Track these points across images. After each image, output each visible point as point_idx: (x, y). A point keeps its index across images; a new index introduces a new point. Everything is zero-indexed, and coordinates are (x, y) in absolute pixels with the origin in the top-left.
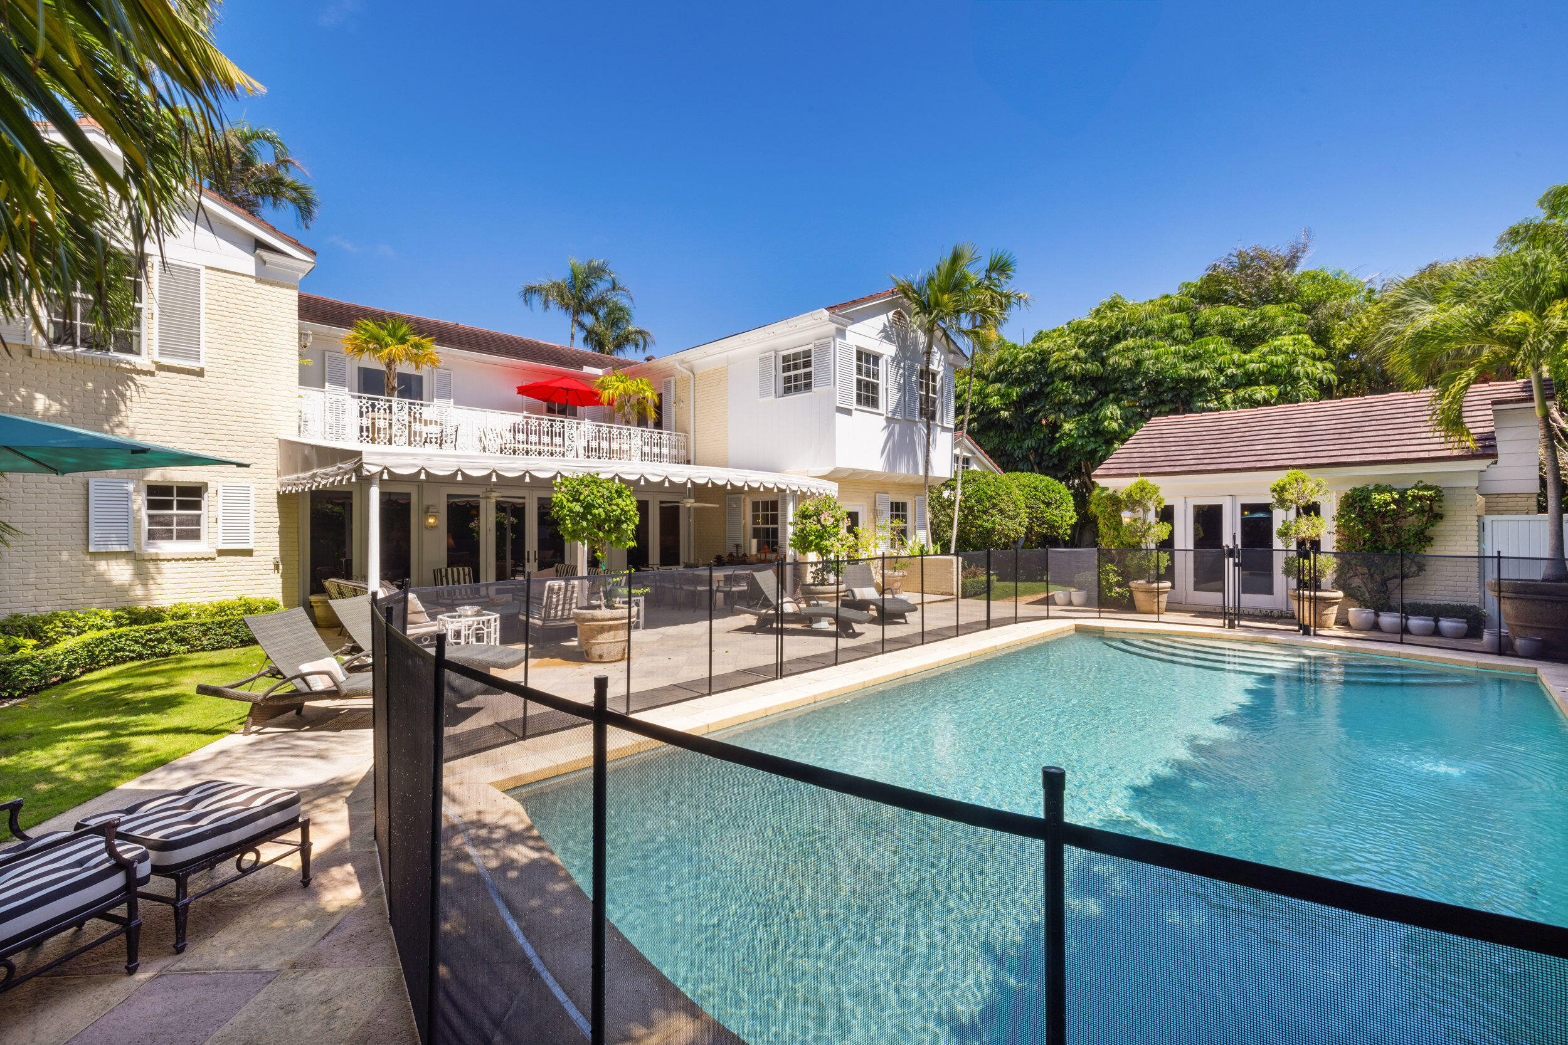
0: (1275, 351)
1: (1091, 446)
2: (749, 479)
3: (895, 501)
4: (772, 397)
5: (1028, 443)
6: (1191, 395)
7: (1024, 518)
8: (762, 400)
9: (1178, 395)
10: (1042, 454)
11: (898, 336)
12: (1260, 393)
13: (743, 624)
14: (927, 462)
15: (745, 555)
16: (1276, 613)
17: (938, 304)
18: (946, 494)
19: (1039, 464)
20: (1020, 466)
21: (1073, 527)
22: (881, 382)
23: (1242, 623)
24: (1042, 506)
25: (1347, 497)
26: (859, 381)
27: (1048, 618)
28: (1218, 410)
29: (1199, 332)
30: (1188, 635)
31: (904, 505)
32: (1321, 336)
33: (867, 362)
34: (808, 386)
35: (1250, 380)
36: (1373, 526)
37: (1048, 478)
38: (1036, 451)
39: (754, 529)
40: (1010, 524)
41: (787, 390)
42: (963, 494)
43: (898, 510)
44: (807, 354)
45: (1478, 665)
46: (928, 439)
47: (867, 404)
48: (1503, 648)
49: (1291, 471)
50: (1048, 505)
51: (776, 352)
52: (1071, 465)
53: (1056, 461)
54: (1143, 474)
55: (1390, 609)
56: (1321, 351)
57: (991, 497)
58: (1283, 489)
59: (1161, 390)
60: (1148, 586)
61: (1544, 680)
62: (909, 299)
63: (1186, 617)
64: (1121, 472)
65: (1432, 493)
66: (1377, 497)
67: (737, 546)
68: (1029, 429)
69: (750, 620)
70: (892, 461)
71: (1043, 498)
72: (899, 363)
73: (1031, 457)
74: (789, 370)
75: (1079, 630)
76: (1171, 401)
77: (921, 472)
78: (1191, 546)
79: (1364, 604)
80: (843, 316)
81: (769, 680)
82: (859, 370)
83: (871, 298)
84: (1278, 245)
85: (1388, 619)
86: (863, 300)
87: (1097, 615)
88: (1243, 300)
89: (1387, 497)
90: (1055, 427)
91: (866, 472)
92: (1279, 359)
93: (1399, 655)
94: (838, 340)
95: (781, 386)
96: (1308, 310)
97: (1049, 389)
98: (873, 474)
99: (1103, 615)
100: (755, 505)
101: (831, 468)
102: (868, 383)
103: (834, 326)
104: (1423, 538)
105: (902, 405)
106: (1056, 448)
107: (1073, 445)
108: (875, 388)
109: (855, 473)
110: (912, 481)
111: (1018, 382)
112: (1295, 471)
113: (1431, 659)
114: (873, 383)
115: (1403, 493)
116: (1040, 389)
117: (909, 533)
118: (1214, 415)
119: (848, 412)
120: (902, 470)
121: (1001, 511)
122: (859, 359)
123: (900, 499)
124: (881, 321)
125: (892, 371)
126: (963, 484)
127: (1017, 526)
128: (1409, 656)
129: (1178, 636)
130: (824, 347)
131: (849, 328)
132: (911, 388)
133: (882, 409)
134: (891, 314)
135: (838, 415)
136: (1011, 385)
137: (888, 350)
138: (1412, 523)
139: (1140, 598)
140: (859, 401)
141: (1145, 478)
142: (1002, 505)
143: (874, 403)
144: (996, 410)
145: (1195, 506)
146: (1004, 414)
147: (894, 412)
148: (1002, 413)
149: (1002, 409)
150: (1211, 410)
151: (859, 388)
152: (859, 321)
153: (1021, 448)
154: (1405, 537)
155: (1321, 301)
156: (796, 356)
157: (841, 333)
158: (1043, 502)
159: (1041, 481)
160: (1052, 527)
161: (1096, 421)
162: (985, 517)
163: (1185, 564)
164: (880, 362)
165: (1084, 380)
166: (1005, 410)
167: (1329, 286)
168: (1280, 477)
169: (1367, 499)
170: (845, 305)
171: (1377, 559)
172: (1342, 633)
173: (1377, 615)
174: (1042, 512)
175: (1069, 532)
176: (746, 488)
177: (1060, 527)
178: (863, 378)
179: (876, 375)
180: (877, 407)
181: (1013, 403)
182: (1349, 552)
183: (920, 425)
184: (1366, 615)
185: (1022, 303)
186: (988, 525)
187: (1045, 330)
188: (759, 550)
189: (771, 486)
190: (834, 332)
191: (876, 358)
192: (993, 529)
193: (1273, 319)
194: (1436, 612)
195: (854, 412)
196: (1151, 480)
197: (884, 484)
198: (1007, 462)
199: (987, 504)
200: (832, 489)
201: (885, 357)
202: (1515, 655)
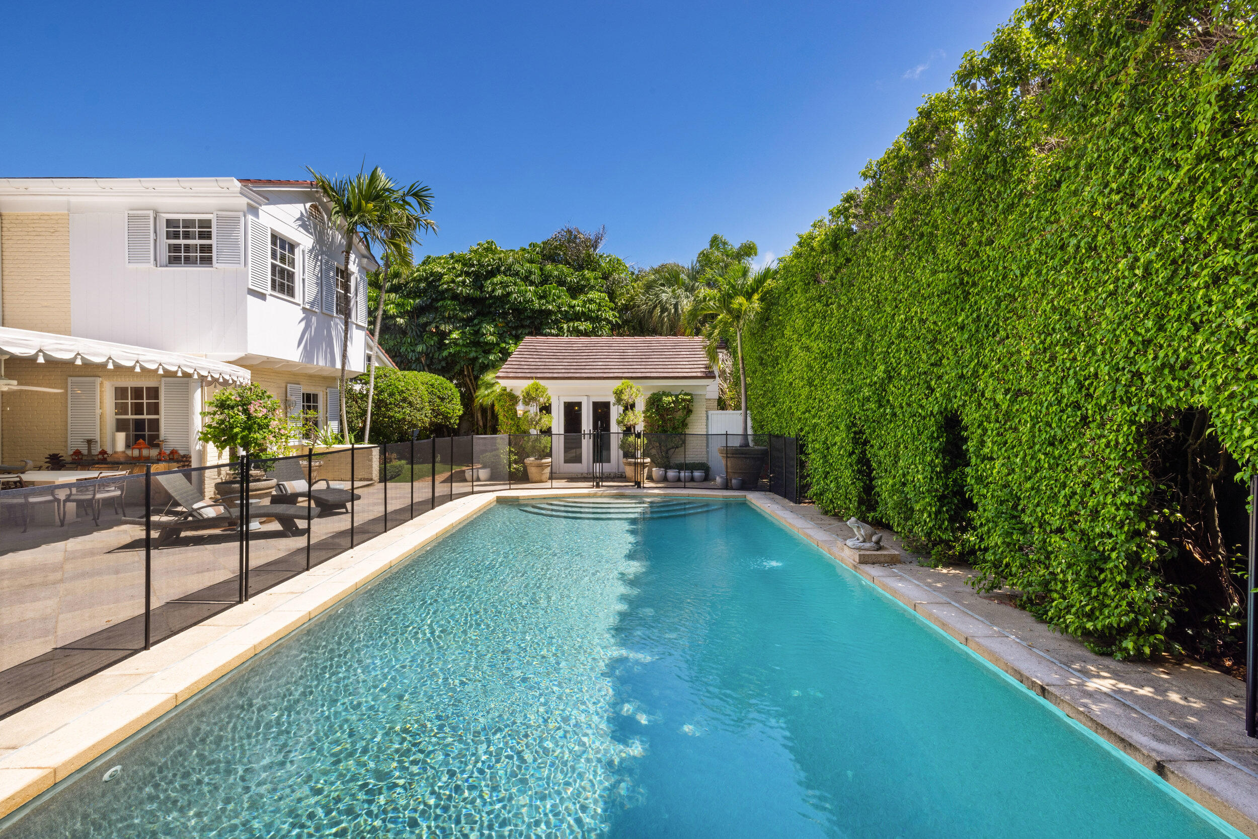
0: (591, 301)
1: (473, 355)
2: (141, 358)
3: (306, 392)
4: (151, 265)
5: (420, 348)
6: (541, 323)
7: (428, 410)
8: (132, 266)
9: (533, 322)
10: (432, 358)
11: (315, 228)
12: (583, 326)
13: (128, 540)
14: (344, 356)
15: (103, 452)
16: (612, 475)
17: (359, 208)
18: (357, 387)
19: (428, 366)
20: (414, 366)
21: (461, 418)
22: (298, 271)
23: (604, 484)
24: (438, 400)
25: (650, 398)
26: (274, 266)
27: (473, 493)
28: (557, 335)
29: (545, 280)
30: (570, 496)
31: (315, 396)
32: (612, 296)
33: (283, 248)
34: (207, 261)
35: (577, 317)
36: (662, 416)
37: (441, 377)
38: (427, 355)
39: (118, 420)
40: (418, 415)
41: (174, 260)
42: (376, 388)
43: (310, 400)
44: (206, 224)
45: (724, 497)
46: (346, 334)
47: (282, 291)
48: (726, 486)
49: (623, 381)
50: (442, 399)
51: (156, 213)
52: (457, 368)
53: (443, 364)
54: (537, 378)
55: (671, 468)
56: (612, 305)
57: (402, 392)
58: (621, 392)
59: (522, 317)
60: (538, 462)
61: (754, 501)
62: (329, 196)
63: (563, 483)
64: (517, 375)
65: (689, 397)
66: (665, 399)
67: (89, 442)
68: (421, 336)
69: (137, 532)
70: (308, 354)
71: (438, 394)
72: (316, 256)
73: (423, 360)
74: (178, 238)
75: (501, 501)
76: (529, 326)
77: (339, 365)
78: (562, 432)
79: (658, 465)
80: (257, 193)
81: (232, 606)
82: (274, 255)
83: (288, 183)
84: (587, 231)
85: (671, 474)
86: (279, 183)
87: (508, 487)
88: (569, 264)
89: (670, 399)
90: (444, 335)
91: (281, 361)
92: (593, 307)
93: (689, 495)
94: (250, 217)
95: (164, 254)
96: (605, 277)
97: (440, 304)
98: (288, 363)
99: (512, 486)
100: (121, 392)
101: (242, 354)
102: (282, 271)
103: (244, 201)
104: (684, 424)
105: (320, 300)
106: (445, 353)
107: (459, 352)
108: (291, 276)
109: (269, 361)
110: (325, 374)
111: (410, 295)
112: (627, 381)
113: (703, 496)
114: (288, 271)
115: (677, 396)
116: (431, 303)
117: (320, 423)
118: (555, 339)
119: (262, 296)
120: (320, 362)
121: (410, 404)
122: (274, 243)
123: (311, 390)
124: (298, 209)
125: (310, 263)
126: (376, 379)
127: (424, 417)
128: (693, 495)
129: (569, 497)
130: (230, 222)
131: (264, 207)
132: (328, 284)
133: (298, 298)
134: (308, 205)
135: (250, 298)
136: (408, 296)
137: (305, 241)
138: (679, 415)
139: (533, 471)
140: (273, 287)
141: (537, 381)
142: (411, 399)
143: (291, 292)
144: (393, 317)
145: (565, 403)
146: (400, 321)
147: (312, 304)
148: (398, 319)
149: (398, 316)
150: (553, 335)
151: (273, 274)
152: (274, 204)
153: (414, 351)
154: (677, 424)
155: (610, 274)
156: (188, 223)
157: (253, 210)
158: (439, 397)
159: (436, 380)
160: (446, 418)
161: (477, 333)
162: (396, 409)
163: (558, 444)
164: (296, 251)
165: (468, 301)
166: (401, 317)
167: (616, 265)
168: (617, 384)
169: (660, 400)
170: (258, 182)
171: (663, 437)
172: (652, 485)
173: (666, 472)
174: (438, 406)
175: (458, 421)
176: (138, 369)
177: (451, 418)
178: (278, 263)
179: (292, 263)
180: (293, 296)
181: (407, 312)
182: (651, 434)
183: (338, 321)
184: (661, 472)
185: (430, 229)
186: (399, 416)
187: (433, 256)
188: (128, 446)
189: (174, 369)
190: (245, 208)
191: (292, 247)
192: (404, 419)
193: (588, 280)
194: (692, 467)
195: (268, 297)
196: (542, 383)
197: (295, 374)
198: (404, 364)
199: (398, 397)
200: (244, 376)
201: (301, 247)
202: (732, 489)
